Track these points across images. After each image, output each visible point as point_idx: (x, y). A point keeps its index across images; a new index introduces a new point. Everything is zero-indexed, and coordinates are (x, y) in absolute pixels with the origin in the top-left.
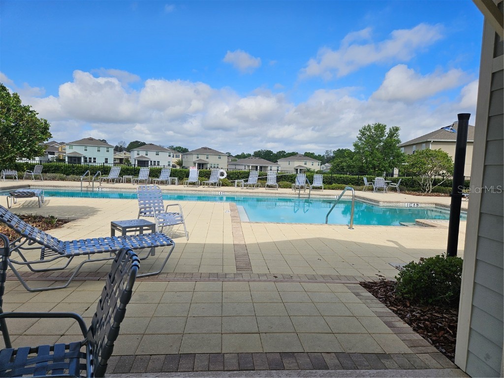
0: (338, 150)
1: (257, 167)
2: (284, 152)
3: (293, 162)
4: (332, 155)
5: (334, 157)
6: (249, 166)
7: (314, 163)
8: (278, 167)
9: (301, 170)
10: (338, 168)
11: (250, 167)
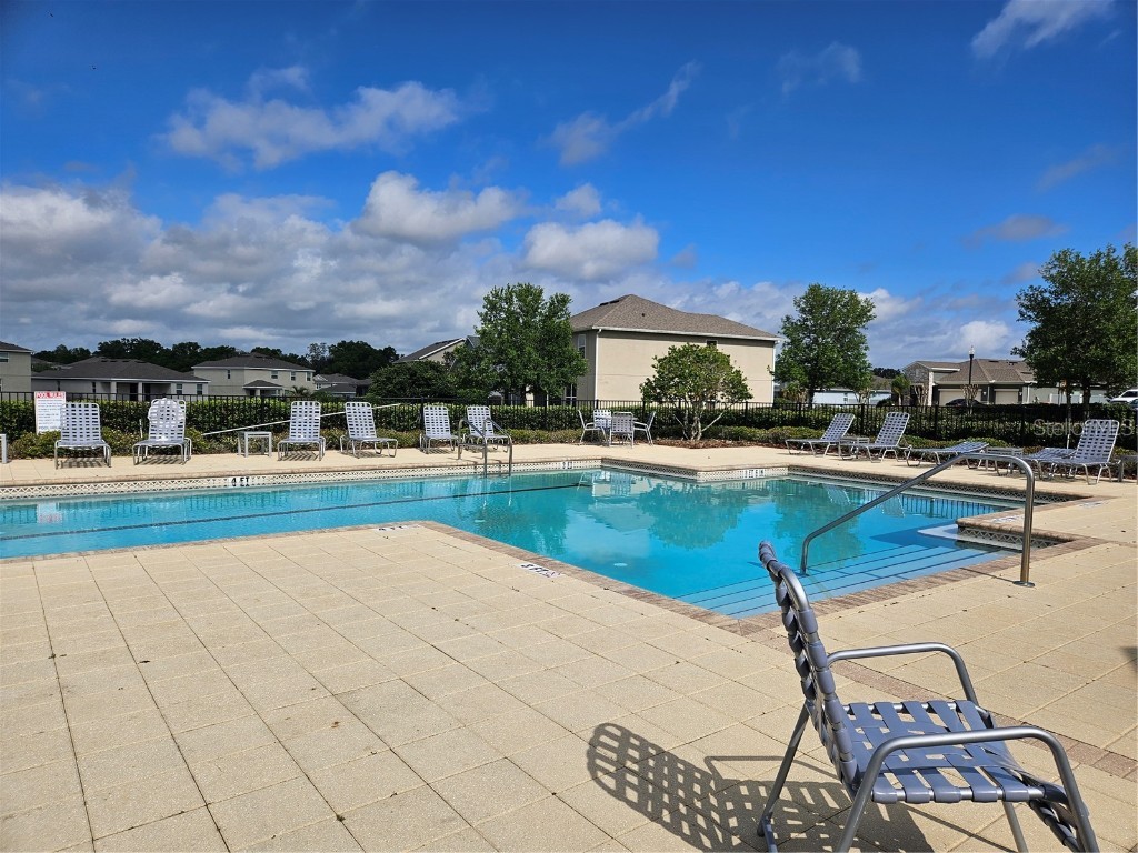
0: (339, 344)
1: (134, 387)
2: (196, 346)
3: (239, 373)
4: (327, 354)
5: (330, 361)
6: (107, 384)
7: (297, 375)
8: (200, 386)
9: (262, 391)
10: (390, 387)
11: (114, 386)
